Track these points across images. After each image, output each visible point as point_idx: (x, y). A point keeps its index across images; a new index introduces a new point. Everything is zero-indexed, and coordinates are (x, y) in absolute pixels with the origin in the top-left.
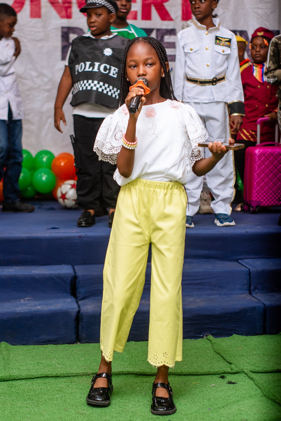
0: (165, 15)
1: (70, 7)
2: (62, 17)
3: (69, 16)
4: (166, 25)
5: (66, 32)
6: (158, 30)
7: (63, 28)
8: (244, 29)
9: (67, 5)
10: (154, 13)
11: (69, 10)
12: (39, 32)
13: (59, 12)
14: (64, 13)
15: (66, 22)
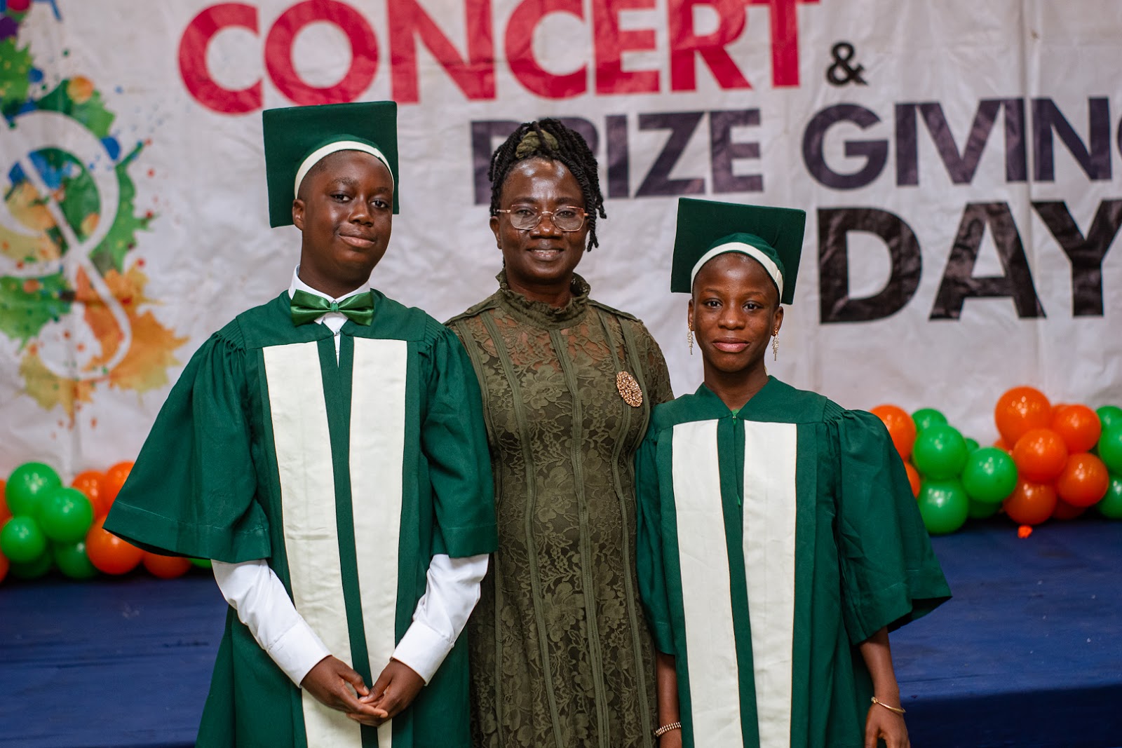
0: (729, 76)
1: (490, 71)
2: (473, 96)
3: (488, 93)
4: (735, 100)
5: (481, 133)
6: (714, 115)
7: (475, 124)
8: (933, 97)
9: (482, 66)
10: (702, 71)
11: (487, 79)
12: (416, 138)
13: (463, 85)
14: (476, 88)
15: (482, 110)
